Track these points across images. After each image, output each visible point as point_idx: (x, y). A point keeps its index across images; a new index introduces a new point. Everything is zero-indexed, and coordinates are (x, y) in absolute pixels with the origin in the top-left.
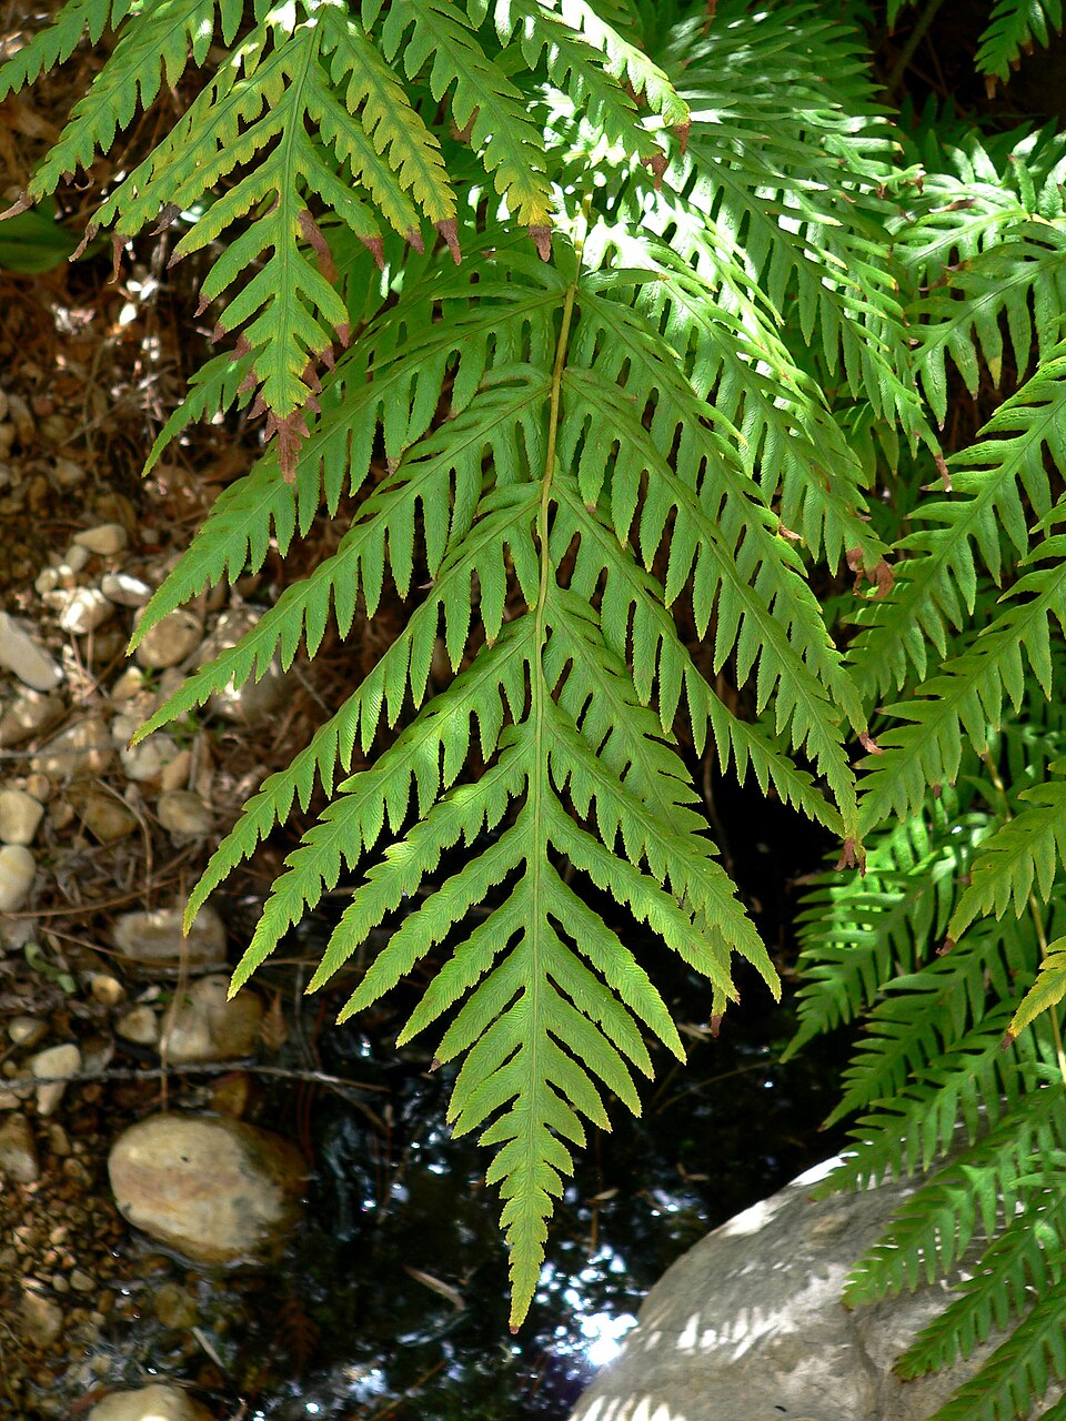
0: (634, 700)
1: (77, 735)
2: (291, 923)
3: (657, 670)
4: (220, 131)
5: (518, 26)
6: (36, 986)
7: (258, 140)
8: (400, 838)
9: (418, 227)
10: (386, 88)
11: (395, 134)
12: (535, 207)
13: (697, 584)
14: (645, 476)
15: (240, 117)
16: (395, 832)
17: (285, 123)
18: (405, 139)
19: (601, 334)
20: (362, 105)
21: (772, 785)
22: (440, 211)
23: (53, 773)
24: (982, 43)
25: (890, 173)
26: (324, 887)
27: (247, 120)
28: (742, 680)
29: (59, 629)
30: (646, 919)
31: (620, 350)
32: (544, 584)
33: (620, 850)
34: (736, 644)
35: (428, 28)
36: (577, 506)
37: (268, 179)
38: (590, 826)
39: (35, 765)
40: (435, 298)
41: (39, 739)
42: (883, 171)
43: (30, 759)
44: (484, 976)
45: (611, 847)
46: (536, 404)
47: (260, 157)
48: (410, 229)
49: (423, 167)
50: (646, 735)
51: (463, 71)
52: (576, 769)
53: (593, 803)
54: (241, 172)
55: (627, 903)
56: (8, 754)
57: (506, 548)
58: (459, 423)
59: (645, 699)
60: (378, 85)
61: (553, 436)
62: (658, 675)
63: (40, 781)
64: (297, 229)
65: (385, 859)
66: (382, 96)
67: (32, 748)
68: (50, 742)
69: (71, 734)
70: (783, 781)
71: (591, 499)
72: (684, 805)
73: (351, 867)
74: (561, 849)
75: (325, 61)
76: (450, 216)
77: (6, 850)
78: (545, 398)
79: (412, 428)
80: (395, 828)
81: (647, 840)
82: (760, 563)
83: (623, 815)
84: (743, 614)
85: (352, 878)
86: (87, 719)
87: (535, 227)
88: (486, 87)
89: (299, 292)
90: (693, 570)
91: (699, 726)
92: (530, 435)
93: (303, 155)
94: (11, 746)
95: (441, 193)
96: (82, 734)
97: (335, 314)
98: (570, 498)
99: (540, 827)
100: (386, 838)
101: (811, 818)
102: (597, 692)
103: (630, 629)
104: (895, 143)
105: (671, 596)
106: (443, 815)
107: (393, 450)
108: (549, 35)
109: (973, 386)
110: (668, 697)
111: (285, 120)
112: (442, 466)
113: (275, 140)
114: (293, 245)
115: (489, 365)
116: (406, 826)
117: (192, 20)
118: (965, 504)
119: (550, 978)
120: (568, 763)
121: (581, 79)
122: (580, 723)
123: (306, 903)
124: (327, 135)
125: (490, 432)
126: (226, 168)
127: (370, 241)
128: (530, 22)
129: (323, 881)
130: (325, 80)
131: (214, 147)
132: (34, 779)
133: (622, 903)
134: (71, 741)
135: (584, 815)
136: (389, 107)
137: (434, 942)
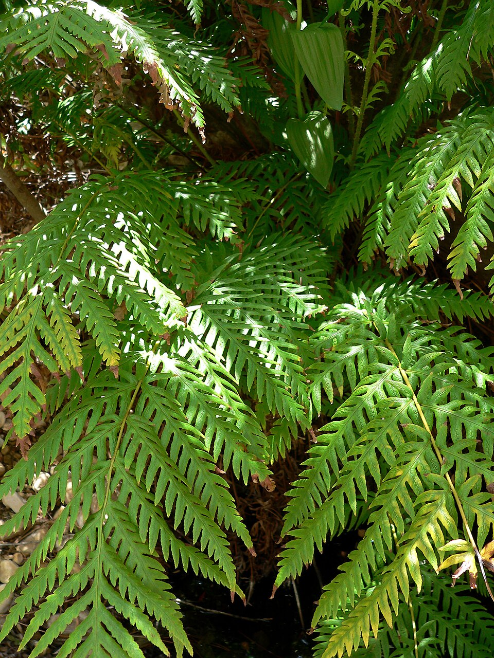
0: (139, 541)
1: (36, 536)
2: (14, 625)
3: (149, 530)
4: (8, 334)
5: (116, 290)
6: (9, 647)
7: (19, 339)
8: (52, 593)
9: (69, 369)
10: (63, 317)
11: (64, 335)
12: (112, 359)
13: (167, 497)
14: (150, 456)
15: (15, 329)
16: (50, 591)
17: (28, 332)
18: (67, 337)
19: (147, 400)
20: (56, 323)
21: (200, 571)
22: (77, 363)
23: (25, 552)
24: (360, 250)
25: (317, 307)
26: (26, 611)
27: (17, 330)
28: (186, 532)
29: (32, 489)
30: (135, 624)
31: (153, 406)
32: (106, 499)
33: (127, 597)
34: (184, 518)
35: (80, 294)
36: (123, 470)
37: (21, 352)
38: (116, 589)
39: (18, 549)
40: (91, 387)
41: (20, 537)
42: (314, 307)
43: (16, 546)
44: (78, 646)
45: (123, 597)
46: (114, 430)
47: (19, 344)
48: (66, 370)
49: (72, 347)
50: (144, 554)
51: (91, 309)
52: (112, 568)
53: (118, 580)
54: (12, 350)
55: (128, 618)
56: (6, 544)
57: (95, 486)
58: (87, 438)
59: (144, 540)
60: (61, 317)
61: (118, 442)
62: (149, 531)
63: (19, 556)
64: (30, 370)
65: (46, 601)
66: (62, 320)
67: (17, 542)
68: (25, 538)
69: (34, 535)
70: (205, 569)
71: (127, 467)
72: (160, 580)
73: (36, 603)
74: (105, 598)
75: (44, 308)
76: (79, 365)
77: (2, 585)
78: (119, 427)
79: (73, 439)
80: (50, 589)
81: (138, 594)
82: (205, 484)
83: (129, 585)
84: (186, 507)
85: (35, 608)
86: (41, 528)
87: (112, 366)
88: (99, 315)
89: (29, 393)
90: (166, 492)
91: (166, 550)
92: (111, 442)
93: (33, 343)
94: (7, 540)
95: (77, 356)
96: (39, 535)
97: (41, 401)
98: (120, 466)
99: (99, 589)
100: (47, 594)
101: (219, 583)
102: (124, 538)
103: (138, 514)
104: (318, 296)
105: (157, 501)
106: (67, 584)
107: (66, 448)
108: (127, 292)
109: (331, 398)
110: (152, 540)
111: (28, 331)
112: (80, 453)
113: (24, 338)
114: (28, 376)
115: (103, 414)
116: (55, 588)
117: (7, 291)
118: (324, 447)
119: (102, 646)
120: (109, 566)
121: (137, 307)
122: (118, 550)
123: (20, 617)
124: (42, 336)
125: (97, 441)
126: (7, 349)
127: (55, 373)
128: (120, 287)
129: (26, 609)
130: (43, 315)
131: (5, 341)
132: (16, 554)
133: (126, 618)
134: (34, 538)
135: (114, 585)
136: (64, 324)
137: (61, 632)
